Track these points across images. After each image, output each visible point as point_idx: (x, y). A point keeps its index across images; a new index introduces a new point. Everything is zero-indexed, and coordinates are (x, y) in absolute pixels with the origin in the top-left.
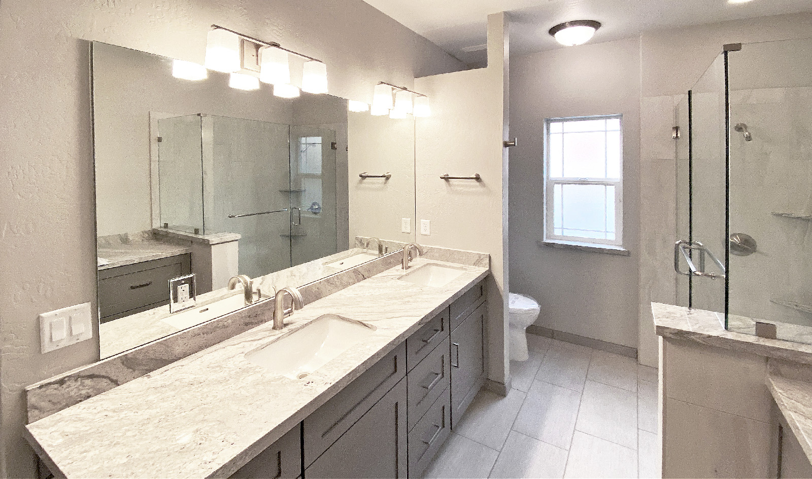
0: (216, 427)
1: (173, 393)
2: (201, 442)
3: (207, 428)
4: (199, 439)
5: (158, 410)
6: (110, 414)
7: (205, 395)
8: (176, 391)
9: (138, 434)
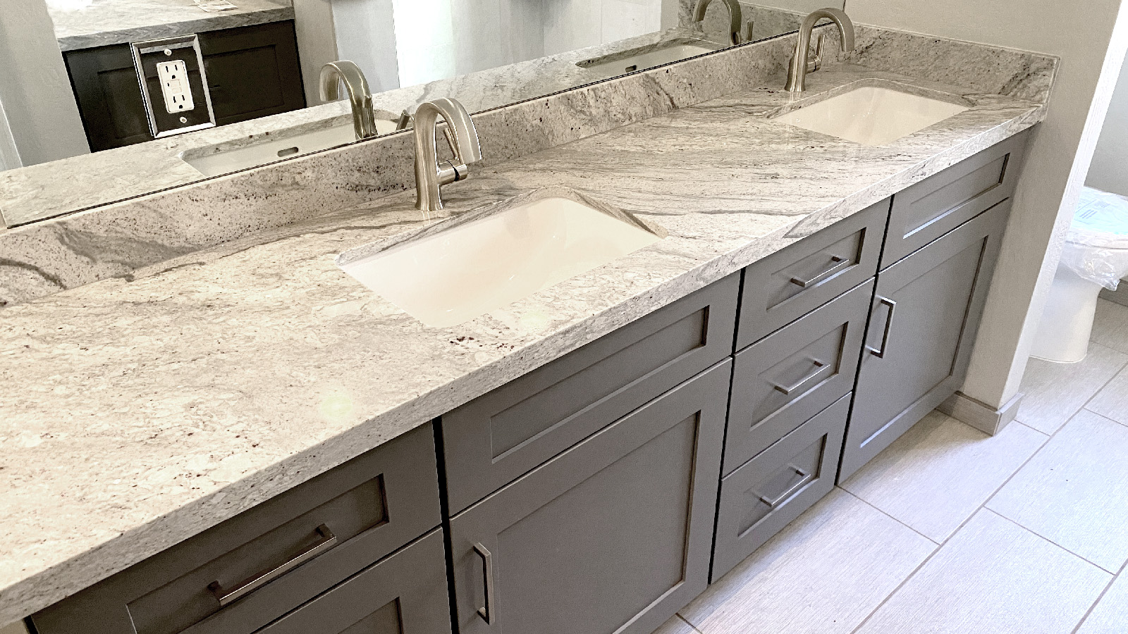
0: (232, 403)
1: (166, 319)
2: (195, 430)
3: (215, 404)
4: (190, 422)
5: (128, 350)
6: (35, 344)
7: (230, 332)
8: (174, 316)
9: (77, 393)
